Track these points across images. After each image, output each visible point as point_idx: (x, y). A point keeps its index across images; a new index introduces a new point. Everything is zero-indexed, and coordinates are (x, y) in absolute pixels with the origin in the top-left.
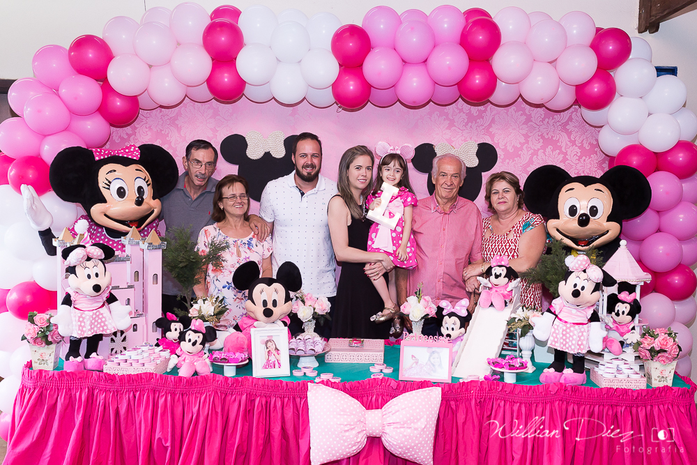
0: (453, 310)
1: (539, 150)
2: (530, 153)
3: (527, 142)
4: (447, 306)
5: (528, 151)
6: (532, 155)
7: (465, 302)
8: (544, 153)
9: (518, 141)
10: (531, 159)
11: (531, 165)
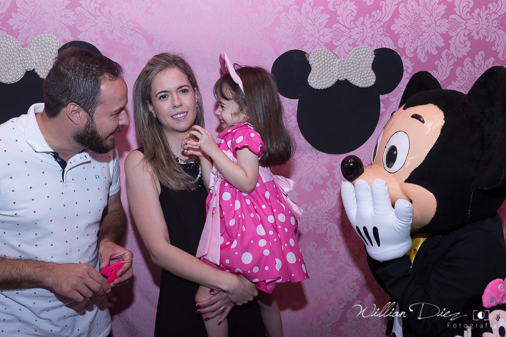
1: (464, 57)
2: (452, 62)
3: (447, 46)
5: (449, 60)
6: (456, 65)
8: (472, 62)
9: (434, 45)
10: (453, 72)
11: (453, 82)
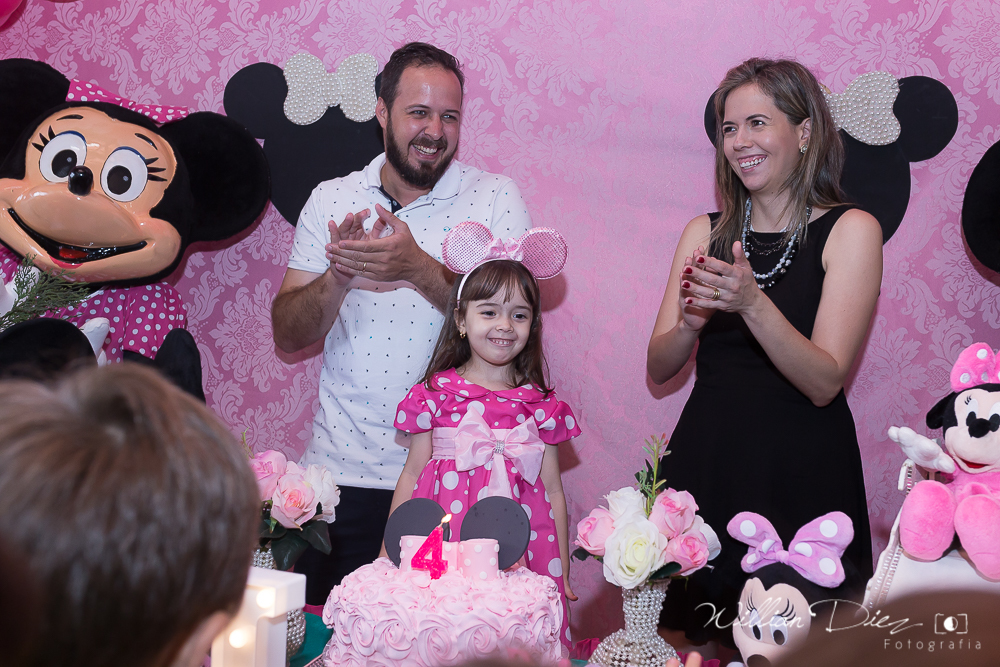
0: (783, 556)
4: (761, 536)
7: (834, 527)
